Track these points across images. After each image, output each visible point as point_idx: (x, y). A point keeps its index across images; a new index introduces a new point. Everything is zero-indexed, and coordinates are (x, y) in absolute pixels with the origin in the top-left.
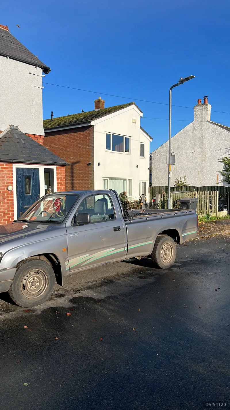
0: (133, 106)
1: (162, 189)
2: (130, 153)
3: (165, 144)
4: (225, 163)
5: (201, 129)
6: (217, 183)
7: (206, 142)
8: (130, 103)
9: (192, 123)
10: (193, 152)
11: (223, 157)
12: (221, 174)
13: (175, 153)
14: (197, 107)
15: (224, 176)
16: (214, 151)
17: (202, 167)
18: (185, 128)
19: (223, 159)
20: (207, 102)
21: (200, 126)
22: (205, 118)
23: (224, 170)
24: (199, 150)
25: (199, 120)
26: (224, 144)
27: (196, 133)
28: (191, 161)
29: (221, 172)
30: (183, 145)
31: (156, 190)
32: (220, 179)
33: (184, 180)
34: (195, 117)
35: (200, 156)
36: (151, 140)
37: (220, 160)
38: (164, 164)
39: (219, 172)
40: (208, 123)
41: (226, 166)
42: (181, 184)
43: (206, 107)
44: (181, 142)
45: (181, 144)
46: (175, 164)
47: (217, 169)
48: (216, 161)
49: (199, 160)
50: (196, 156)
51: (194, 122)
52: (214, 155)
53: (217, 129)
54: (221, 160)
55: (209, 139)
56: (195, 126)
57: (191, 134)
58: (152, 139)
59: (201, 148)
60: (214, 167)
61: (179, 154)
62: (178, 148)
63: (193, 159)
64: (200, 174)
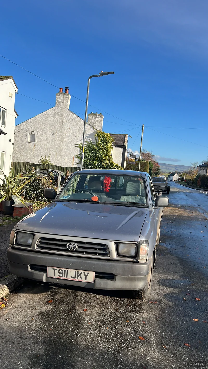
0: (11, 80)
1: (27, 165)
2: (5, 126)
3: (25, 122)
4: (80, 149)
5: (62, 115)
6: (73, 165)
7: (65, 128)
8: (8, 76)
9: (54, 108)
10: (52, 135)
11: (79, 143)
12: (77, 157)
13: (35, 132)
14: (59, 94)
15: (79, 159)
16: (72, 136)
17: (60, 149)
18: (47, 111)
19: (79, 145)
20: (68, 92)
21: (60, 112)
22: (66, 106)
23: (79, 154)
24: (59, 134)
25: (61, 106)
26: (81, 132)
27: (57, 117)
28: (51, 142)
29: (76, 156)
30: (44, 127)
31: (20, 165)
32: (75, 161)
33: (49, 159)
34: (56, 103)
35: (59, 139)
36: (16, 116)
37: (76, 145)
38: (24, 141)
39: (75, 155)
40: (68, 111)
41: (81, 151)
42: (46, 162)
43: (67, 96)
44: (42, 123)
45: (42, 126)
46: (35, 142)
47: (74, 153)
48: (73, 146)
49: (58, 142)
50: (56, 139)
51: (55, 108)
52: (72, 140)
53: (75, 118)
54: (78, 146)
55: (68, 125)
56: (56, 112)
57: (52, 118)
58: (18, 115)
59: (61, 132)
60: (71, 151)
61: (39, 134)
62: (38, 128)
63: (52, 141)
64: (58, 155)
